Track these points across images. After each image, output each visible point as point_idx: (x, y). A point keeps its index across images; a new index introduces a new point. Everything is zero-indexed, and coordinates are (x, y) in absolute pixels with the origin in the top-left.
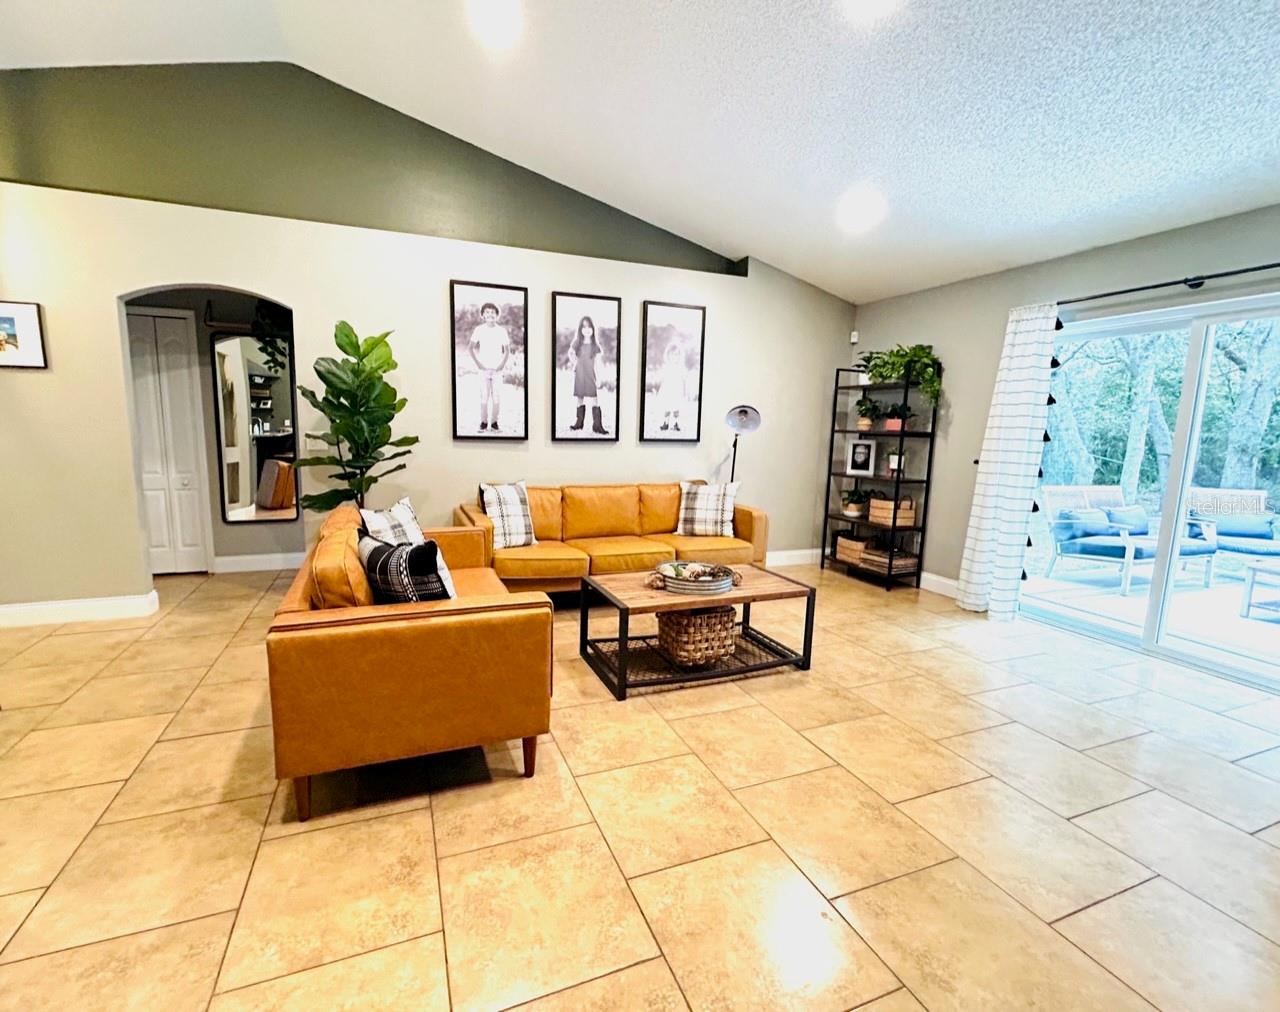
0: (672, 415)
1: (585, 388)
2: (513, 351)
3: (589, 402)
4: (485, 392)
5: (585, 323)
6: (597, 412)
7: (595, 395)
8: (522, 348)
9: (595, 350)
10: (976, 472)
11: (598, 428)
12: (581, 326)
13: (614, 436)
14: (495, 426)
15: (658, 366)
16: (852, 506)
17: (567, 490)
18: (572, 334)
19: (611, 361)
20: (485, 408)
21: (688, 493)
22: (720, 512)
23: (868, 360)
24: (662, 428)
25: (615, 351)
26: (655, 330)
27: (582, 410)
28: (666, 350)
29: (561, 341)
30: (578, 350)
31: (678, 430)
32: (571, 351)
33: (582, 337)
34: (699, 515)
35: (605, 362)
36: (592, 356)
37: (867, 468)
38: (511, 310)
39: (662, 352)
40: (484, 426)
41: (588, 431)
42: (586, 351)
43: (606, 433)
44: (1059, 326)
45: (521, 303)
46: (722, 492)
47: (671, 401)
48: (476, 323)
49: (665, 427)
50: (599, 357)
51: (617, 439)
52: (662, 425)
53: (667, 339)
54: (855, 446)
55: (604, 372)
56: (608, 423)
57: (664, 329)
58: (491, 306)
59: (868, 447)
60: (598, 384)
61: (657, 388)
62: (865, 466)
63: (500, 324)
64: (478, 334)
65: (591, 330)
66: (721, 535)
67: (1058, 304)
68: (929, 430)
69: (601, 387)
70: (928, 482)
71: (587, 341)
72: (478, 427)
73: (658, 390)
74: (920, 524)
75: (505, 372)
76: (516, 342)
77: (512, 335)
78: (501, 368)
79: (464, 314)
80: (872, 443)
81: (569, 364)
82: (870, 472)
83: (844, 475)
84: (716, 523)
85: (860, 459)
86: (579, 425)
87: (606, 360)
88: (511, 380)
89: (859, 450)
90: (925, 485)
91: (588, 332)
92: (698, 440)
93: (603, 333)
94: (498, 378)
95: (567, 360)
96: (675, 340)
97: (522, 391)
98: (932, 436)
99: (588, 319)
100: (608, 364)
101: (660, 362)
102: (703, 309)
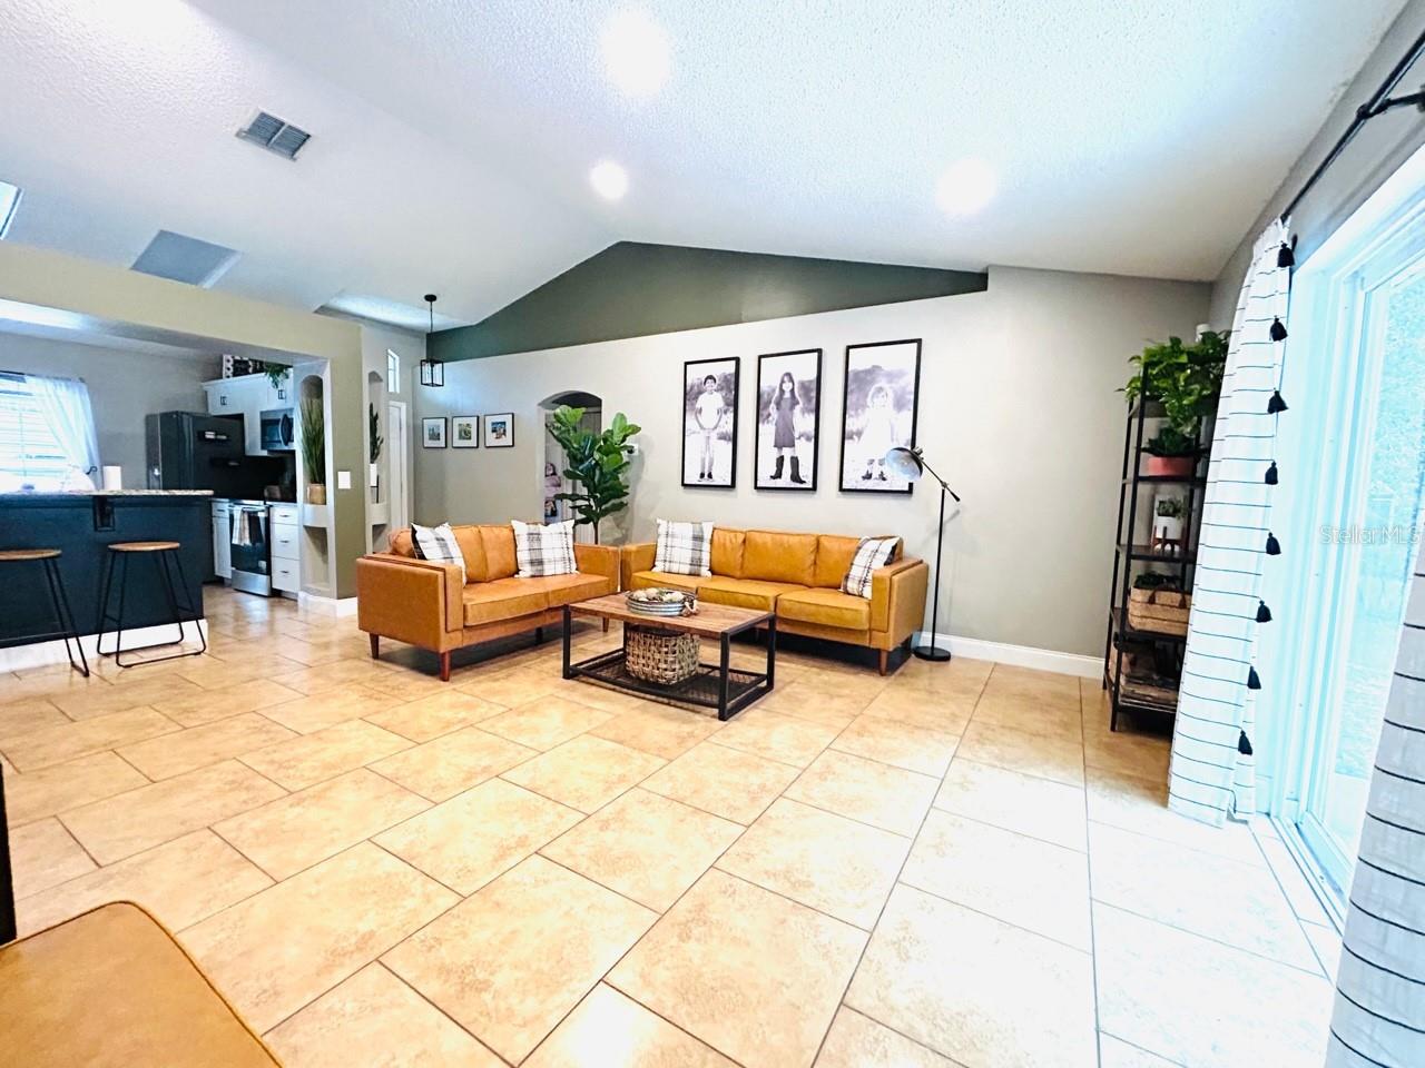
0: (876, 462)
1: (785, 439)
2: (725, 412)
3: (787, 453)
4: (704, 446)
5: (786, 379)
6: (795, 462)
8: (732, 409)
9: (794, 402)
11: (796, 477)
12: (783, 382)
13: (811, 486)
14: (710, 476)
15: (860, 411)
17: (748, 534)
18: (774, 391)
19: (809, 411)
20: (703, 460)
24: (864, 478)
25: (814, 401)
26: (857, 374)
27: (780, 461)
28: (871, 394)
29: (765, 398)
30: (778, 404)
31: (884, 479)
32: (773, 405)
33: (782, 391)
35: (803, 414)
36: (792, 407)
38: (726, 378)
39: (866, 396)
40: (702, 475)
41: (785, 481)
42: (785, 405)
43: (803, 482)
45: (733, 370)
47: (877, 448)
48: (700, 393)
49: (868, 476)
50: (798, 409)
51: (814, 488)
52: (864, 474)
53: (872, 382)
55: (803, 422)
56: (806, 472)
57: (869, 372)
58: (710, 377)
60: (796, 435)
61: (859, 434)
63: (716, 391)
64: (702, 401)
65: (791, 384)
69: (799, 438)
71: (787, 395)
72: (698, 477)
73: (859, 438)
75: (718, 430)
76: (728, 405)
78: (716, 428)
79: (693, 385)
81: (771, 418)
86: (778, 475)
88: (722, 437)
91: (787, 387)
92: (910, 491)
93: (804, 386)
94: (714, 435)
95: (769, 415)
96: (882, 382)
97: (730, 445)
99: (789, 375)
100: (806, 415)
101: (864, 406)
102: (918, 342)
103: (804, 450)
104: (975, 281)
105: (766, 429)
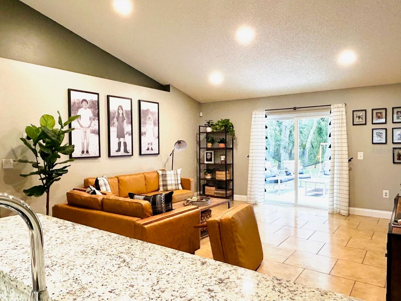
0: (150, 144)
1: (121, 135)
2: (94, 120)
3: (122, 140)
4: (83, 136)
5: (120, 108)
6: (125, 144)
7: (124, 137)
8: (97, 118)
9: (124, 119)
10: (248, 160)
11: (126, 151)
12: (118, 110)
13: (131, 154)
14: (87, 152)
15: (145, 125)
16: (208, 174)
17: (120, 178)
18: (115, 113)
19: (129, 123)
20: (83, 144)
21: (162, 175)
22: (176, 181)
23: (209, 123)
24: (147, 150)
25: (130, 119)
26: (143, 111)
27: (119, 144)
28: (147, 119)
29: (111, 115)
30: (118, 119)
31: (152, 150)
32: (115, 119)
33: (119, 113)
34: (169, 182)
35: (127, 124)
36: (123, 121)
37: (211, 161)
38: (93, 102)
39: (146, 120)
40: (83, 152)
41: (122, 153)
42: (120, 119)
43: (128, 153)
44: (266, 117)
45: (97, 99)
46: (176, 173)
48: (80, 107)
49: (148, 149)
50: (125, 121)
51: (132, 155)
52: (147, 148)
53: (147, 115)
54: (207, 153)
56: (129, 148)
57: (146, 111)
58: (85, 100)
59: (211, 153)
60: (125, 133)
61: (145, 133)
62: (211, 160)
63: (89, 108)
65: (122, 111)
66: (178, 189)
67: (265, 110)
68: (231, 147)
69: (126, 134)
70: (233, 164)
71: (121, 115)
73: (145, 135)
74: (232, 179)
75: (91, 128)
76: (94, 116)
77: (93, 113)
78: (89, 127)
79: (74, 103)
80: (213, 152)
81: (115, 125)
82: (212, 162)
83: (204, 164)
84: (176, 185)
85: (209, 157)
86: (119, 150)
87: (128, 123)
88: (93, 132)
89: (208, 154)
90: (232, 165)
91: (121, 112)
92: (159, 154)
93: (126, 112)
94: (88, 131)
95: (114, 123)
96: (150, 116)
97: (97, 136)
98: (232, 149)
99: (121, 106)
100: (128, 124)
101: (146, 124)
102: (158, 103)
103: (128, 139)
105: (113, 130)
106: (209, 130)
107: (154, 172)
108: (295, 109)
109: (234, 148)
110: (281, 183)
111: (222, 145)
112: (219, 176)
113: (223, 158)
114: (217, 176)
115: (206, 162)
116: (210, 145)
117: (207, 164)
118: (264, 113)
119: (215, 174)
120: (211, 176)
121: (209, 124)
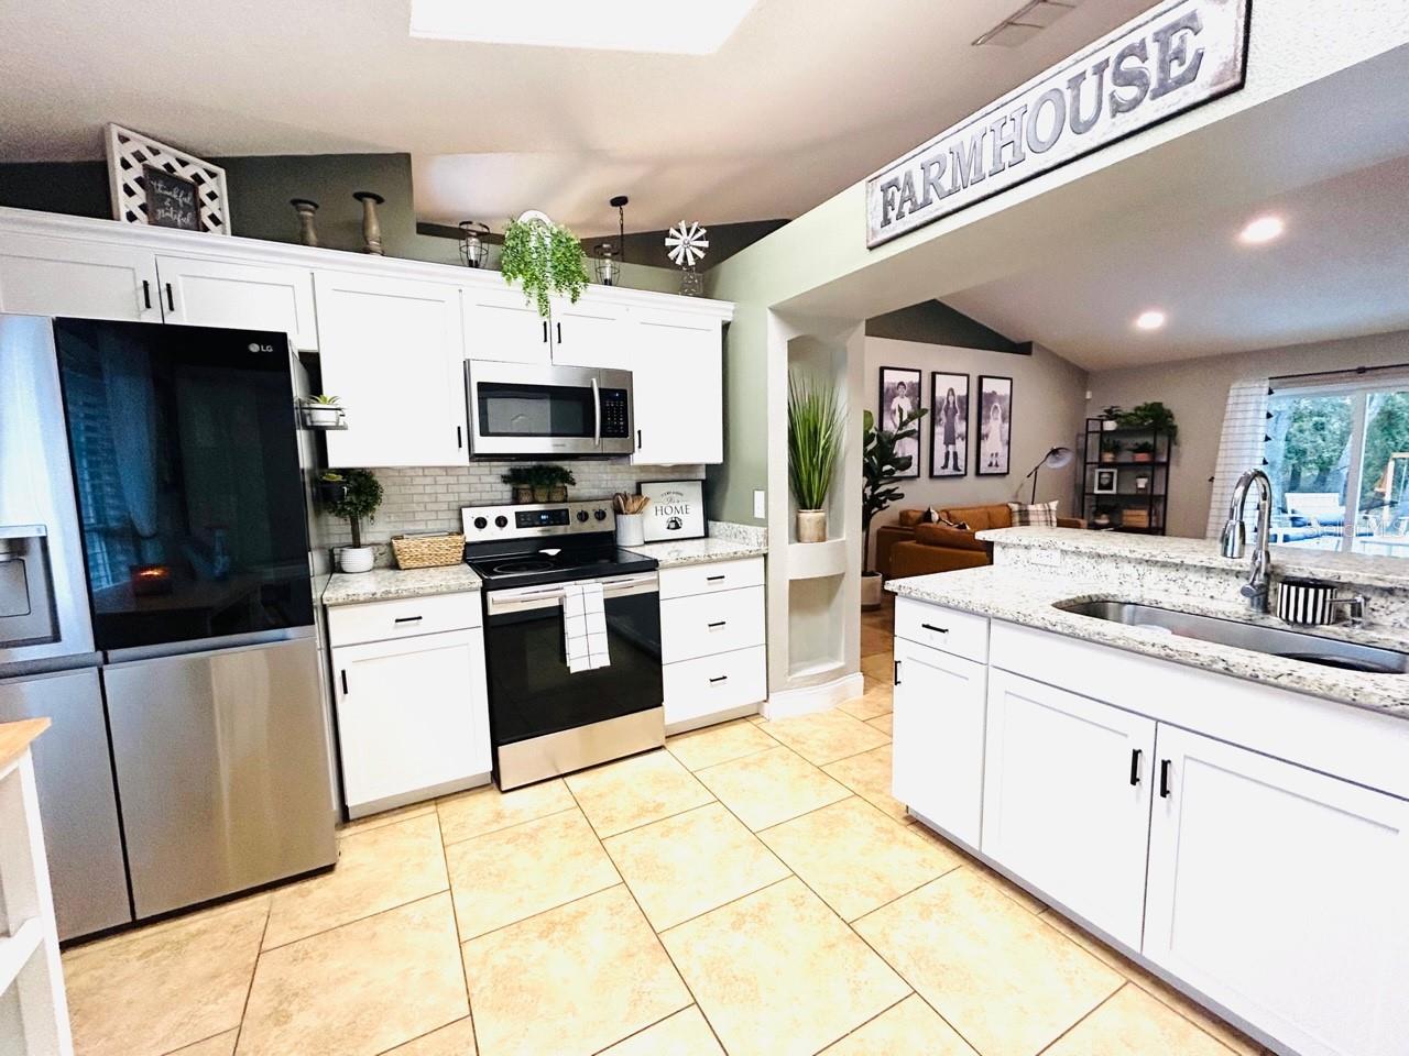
0: (994, 455)
1: (950, 440)
3: (951, 448)
5: (950, 392)
6: (955, 454)
7: (954, 443)
9: (955, 412)
10: (1211, 489)
11: (956, 468)
12: (948, 395)
16: (1104, 516)
18: (943, 401)
21: (1020, 511)
22: (1049, 523)
23: (1109, 411)
26: (986, 394)
27: (947, 454)
28: (991, 410)
29: (938, 405)
30: (946, 412)
31: (998, 466)
32: (943, 412)
33: (948, 402)
36: (954, 416)
37: (1111, 488)
38: (912, 384)
39: (989, 411)
41: (950, 471)
42: (950, 413)
43: (959, 470)
44: (1271, 392)
45: (917, 380)
47: (993, 446)
49: (991, 465)
50: (957, 417)
51: (966, 474)
54: (1100, 474)
55: (960, 427)
56: (961, 463)
57: (990, 395)
58: (901, 383)
59: (1112, 474)
60: (957, 436)
61: (987, 436)
62: (1109, 487)
63: (907, 396)
64: (895, 402)
65: (953, 397)
67: (1270, 378)
68: (1164, 459)
69: (958, 438)
70: (1166, 496)
71: (951, 406)
73: (986, 439)
74: (1161, 525)
77: (912, 403)
79: (888, 390)
80: (1115, 471)
82: (1114, 491)
83: (1093, 494)
85: (1105, 482)
86: (945, 466)
87: (960, 418)
89: (1104, 476)
90: (1163, 499)
91: (951, 399)
92: (1008, 473)
93: (959, 398)
95: (940, 420)
96: (997, 404)
98: (1167, 465)
99: (952, 390)
101: (989, 418)
102: (1011, 379)
104: (1024, 348)
105: (939, 430)
106: (1110, 425)
107: (1002, 505)
108: (1362, 370)
109: (1172, 462)
110: (1285, 541)
111: (1142, 457)
112: (1130, 519)
113: (1142, 483)
114: (1125, 518)
115: (1097, 491)
116: (1108, 457)
117: (1098, 495)
118: (1266, 385)
119: (1121, 516)
120: (1109, 519)
121: (1111, 414)
